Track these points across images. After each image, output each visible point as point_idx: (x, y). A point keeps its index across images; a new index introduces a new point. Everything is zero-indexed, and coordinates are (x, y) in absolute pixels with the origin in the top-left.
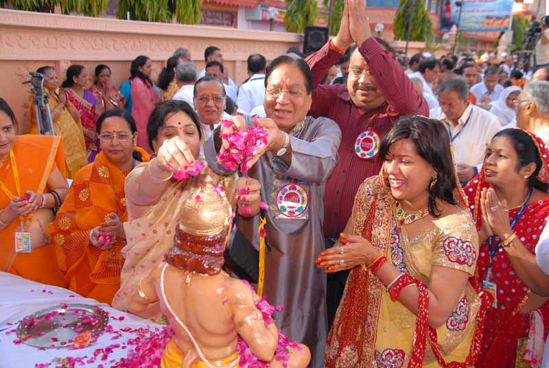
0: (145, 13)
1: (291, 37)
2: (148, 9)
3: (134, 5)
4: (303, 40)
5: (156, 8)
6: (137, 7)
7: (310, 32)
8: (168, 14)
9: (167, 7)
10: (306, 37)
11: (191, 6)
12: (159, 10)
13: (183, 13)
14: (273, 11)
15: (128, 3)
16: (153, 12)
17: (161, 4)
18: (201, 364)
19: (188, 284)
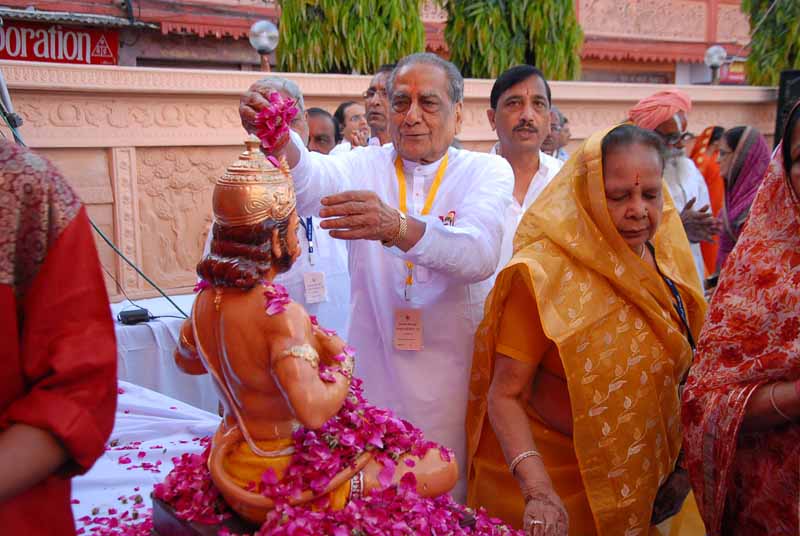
0: (486, 69)
1: (753, 94)
2: (490, 65)
3: (471, 60)
4: (777, 96)
6: (474, 62)
7: (788, 82)
9: (521, 56)
10: (782, 91)
12: (509, 62)
13: (548, 65)
14: (716, 52)
15: (462, 58)
16: (500, 66)
17: (512, 53)
18: (244, 447)
19: (217, 306)
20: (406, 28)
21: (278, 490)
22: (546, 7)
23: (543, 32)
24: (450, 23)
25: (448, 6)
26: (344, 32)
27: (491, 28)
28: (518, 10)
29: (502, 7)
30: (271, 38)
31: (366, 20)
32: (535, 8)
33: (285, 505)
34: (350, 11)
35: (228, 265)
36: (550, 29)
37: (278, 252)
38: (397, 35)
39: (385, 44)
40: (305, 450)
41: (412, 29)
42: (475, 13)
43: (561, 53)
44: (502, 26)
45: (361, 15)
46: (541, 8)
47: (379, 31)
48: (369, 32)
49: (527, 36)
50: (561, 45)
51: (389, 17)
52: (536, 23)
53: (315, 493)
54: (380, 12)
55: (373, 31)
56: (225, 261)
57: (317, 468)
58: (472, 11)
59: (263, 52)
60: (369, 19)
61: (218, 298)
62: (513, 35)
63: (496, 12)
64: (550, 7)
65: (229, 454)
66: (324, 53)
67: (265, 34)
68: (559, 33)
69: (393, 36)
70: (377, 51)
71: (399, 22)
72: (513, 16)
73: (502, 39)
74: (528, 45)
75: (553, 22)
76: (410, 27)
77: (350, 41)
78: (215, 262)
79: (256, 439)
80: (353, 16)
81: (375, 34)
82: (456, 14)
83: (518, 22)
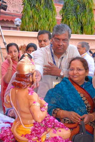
5: (76, 29)
8: (80, 31)
9: (80, 29)
12: (77, 30)
13: (86, 30)
16: (74, 31)
17: (78, 28)
18: (21, 126)
19: (17, 93)
20: (52, 21)
21: (29, 137)
22: (87, 16)
23: (86, 23)
24: (63, 20)
25: (62, 16)
26: (37, 22)
27: (73, 22)
28: (79, 17)
29: (76, 16)
30: (20, 22)
31: (43, 19)
32: (84, 16)
33: (31, 140)
34: (39, 16)
35: (20, 83)
36: (87, 22)
37: (31, 81)
38: (50, 23)
39: (47, 25)
40: (36, 127)
41: (54, 21)
42: (69, 17)
43: (90, 28)
44: (76, 21)
45: (42, 17)
46: (86, 17)
47: (46, 21)
48: (43, 21)
49: (82, 24)
50: (90, 26)
51: (48, 18)
52: (84, 20)
53: (38, 137)
54: (46, 17)
55: (44, 21)
56: (19, 82)
57: (39, 131)
58: (68, 17)
59: (17, 26)
60: (44, 19)
61: (17, 91)
62: (78, 23)
63: (74, 17)
64: (88, 16)
65: (17, 128)
66: (33, 26)
67: (18, 21)
68: (90, 23)
69: (49, 23)
70: (45, 26)
71: (51, 19)
72: (78, 18)
73: (75, 24)
74: (82, 26)
75: (88, 20)
76: (53, 21)
77: (39, 24)
78: (17, 82)
79: (24, 124)
80: (40, 18)
81: (45, 22)
82: (64, 17)
83: (80, 20)
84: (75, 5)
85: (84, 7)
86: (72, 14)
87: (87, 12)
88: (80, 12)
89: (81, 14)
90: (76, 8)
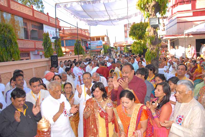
1: (47, 59)
2: (4, 58)
5: (7, 58)
7: (52, 57)
10: (51, 59)
11: (17, 55)
16: (6, 58)
22: (13, 47)
32: (12, 48)
46: (13, 48)
49: (10, 52)
50: (16, 54)
52: (12, 50)
62: (8, 53)
63: (4, 48)
68: (16, 52)
74: (11, 54)
75: (15, 50)
83: (9, 50)
84: (4, 40)
85: (11, 41)
86: (1, 46)
87: (13, 45)
88: (8, 44)
89: (9, 46)
90: (4, 42)
